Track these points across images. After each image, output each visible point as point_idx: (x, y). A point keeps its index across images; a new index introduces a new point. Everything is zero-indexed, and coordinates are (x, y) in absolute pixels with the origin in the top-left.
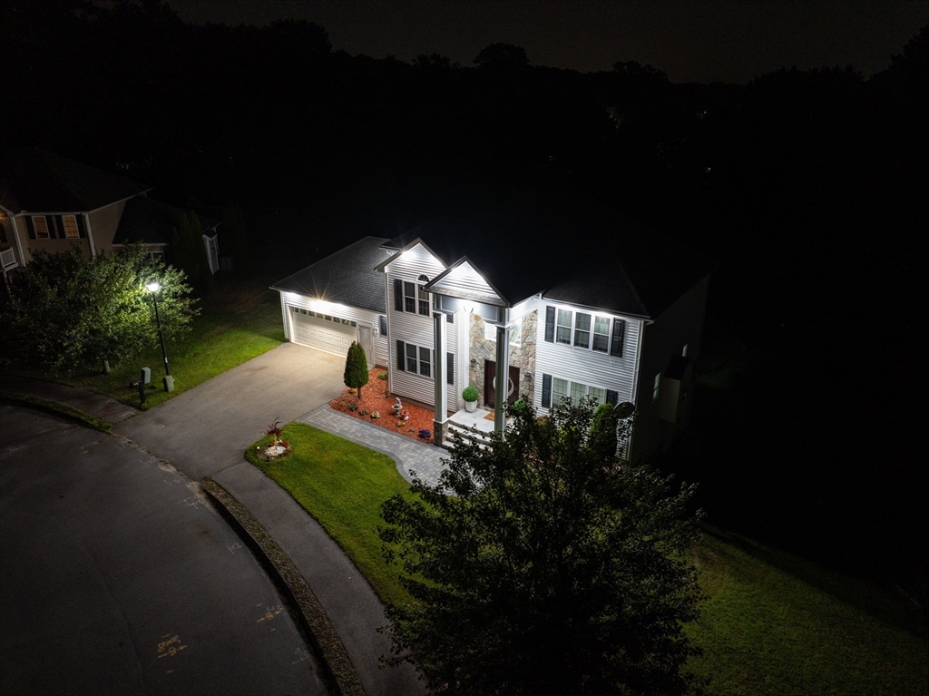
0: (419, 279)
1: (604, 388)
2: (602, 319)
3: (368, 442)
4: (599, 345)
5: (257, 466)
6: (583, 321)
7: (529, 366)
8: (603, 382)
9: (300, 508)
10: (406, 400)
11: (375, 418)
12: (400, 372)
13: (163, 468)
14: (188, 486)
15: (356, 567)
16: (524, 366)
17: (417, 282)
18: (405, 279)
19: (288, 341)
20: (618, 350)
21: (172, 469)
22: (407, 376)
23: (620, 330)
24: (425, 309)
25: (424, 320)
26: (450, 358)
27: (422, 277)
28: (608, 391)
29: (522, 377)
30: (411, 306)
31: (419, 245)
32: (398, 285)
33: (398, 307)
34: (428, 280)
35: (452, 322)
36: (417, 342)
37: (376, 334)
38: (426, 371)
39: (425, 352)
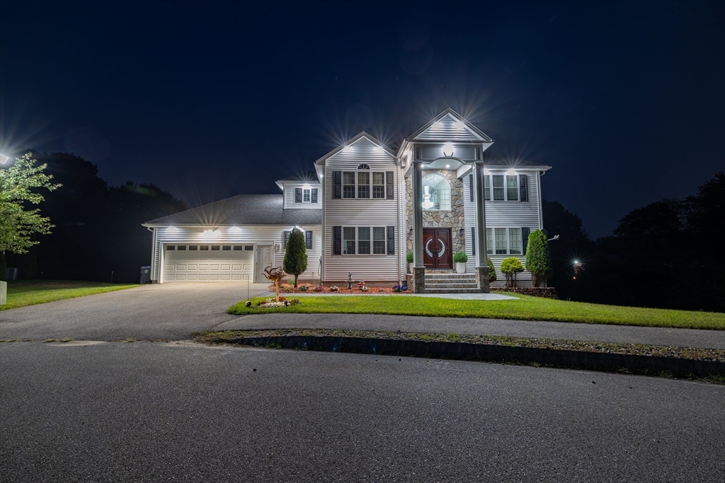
0: (359, 168)
1: (520, 227)
2: (511, 174)
4: (512, 197)
7: (459, 225)
8: (518, 223)
11: (334, 288)
16: (455, 225)
17: (356, 171)
18: (343, 170)
19: (156, 281)
20: (525, 198)
22: (344, 259)
24: (364, 193)
25: (363, 202)
26: (391, 230)
27: (362, 166)
28: (523, 228)
29: (454, 235)
30: (350, 193)
31: (363, 137)
32: (336, 177)
33: (336, 195)
34: (368, 168)
35: (393, 199)
36: (356, 224)
37: (278, 250)
38: (364, 249)
39: (364, 231)
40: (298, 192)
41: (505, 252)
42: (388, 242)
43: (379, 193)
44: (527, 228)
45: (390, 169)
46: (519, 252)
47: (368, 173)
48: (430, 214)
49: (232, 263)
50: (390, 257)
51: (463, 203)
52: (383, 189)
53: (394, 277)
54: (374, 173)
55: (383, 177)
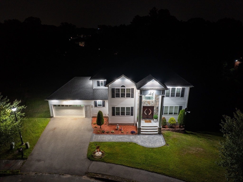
0: (121, 87)
1: (179, 106)
2: (178, 88)
3: (120, 140)
4: (178, 95)
5: (98, 161)
6: (173, 90)
7: (157, 105)
8: (179, 104)
9: (131, 168)
10: (120, 124)
11: (113, 132)
12: (113, 117)
13: (64, 177)
14: (84, 179)
15: (169, 176)
16: (156, 105)
17: (120, 88)
18: (116, 88)
19: (52, 117)
20: (182, 95)
21: (69, 176)
22: (116, 117)
23: (183, 90)
24: (123, 96)
25: (123, 99)
26: (132, 108)
27: (122, 86)
28: (180, 106)
29: (155, 108)
30: (118, 96)
31: (123, 77)
32: (113, 90)
33: (113, 96)
34: (125, 87)
35: (133, 98)
36: (120, 106)
37: (93, 107)
38: (123, 114)
39: (123, 108)
40: (98, 82)
41: (172, 113)
42: (131, 112)
43: (128, 96)
44: (181, 106)
45: (133, 88)
46: (177, 114)
47: (125, 89)
48: (147, 102)
49: (77, 111)
50: (132, 116)
51: (159, 98)
52: (130, 95)
53: (133, 122)
54: (127, 89)
55: (130, 90)
